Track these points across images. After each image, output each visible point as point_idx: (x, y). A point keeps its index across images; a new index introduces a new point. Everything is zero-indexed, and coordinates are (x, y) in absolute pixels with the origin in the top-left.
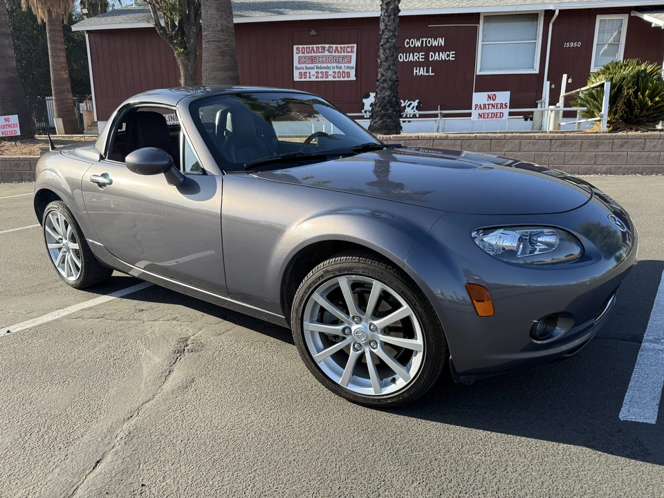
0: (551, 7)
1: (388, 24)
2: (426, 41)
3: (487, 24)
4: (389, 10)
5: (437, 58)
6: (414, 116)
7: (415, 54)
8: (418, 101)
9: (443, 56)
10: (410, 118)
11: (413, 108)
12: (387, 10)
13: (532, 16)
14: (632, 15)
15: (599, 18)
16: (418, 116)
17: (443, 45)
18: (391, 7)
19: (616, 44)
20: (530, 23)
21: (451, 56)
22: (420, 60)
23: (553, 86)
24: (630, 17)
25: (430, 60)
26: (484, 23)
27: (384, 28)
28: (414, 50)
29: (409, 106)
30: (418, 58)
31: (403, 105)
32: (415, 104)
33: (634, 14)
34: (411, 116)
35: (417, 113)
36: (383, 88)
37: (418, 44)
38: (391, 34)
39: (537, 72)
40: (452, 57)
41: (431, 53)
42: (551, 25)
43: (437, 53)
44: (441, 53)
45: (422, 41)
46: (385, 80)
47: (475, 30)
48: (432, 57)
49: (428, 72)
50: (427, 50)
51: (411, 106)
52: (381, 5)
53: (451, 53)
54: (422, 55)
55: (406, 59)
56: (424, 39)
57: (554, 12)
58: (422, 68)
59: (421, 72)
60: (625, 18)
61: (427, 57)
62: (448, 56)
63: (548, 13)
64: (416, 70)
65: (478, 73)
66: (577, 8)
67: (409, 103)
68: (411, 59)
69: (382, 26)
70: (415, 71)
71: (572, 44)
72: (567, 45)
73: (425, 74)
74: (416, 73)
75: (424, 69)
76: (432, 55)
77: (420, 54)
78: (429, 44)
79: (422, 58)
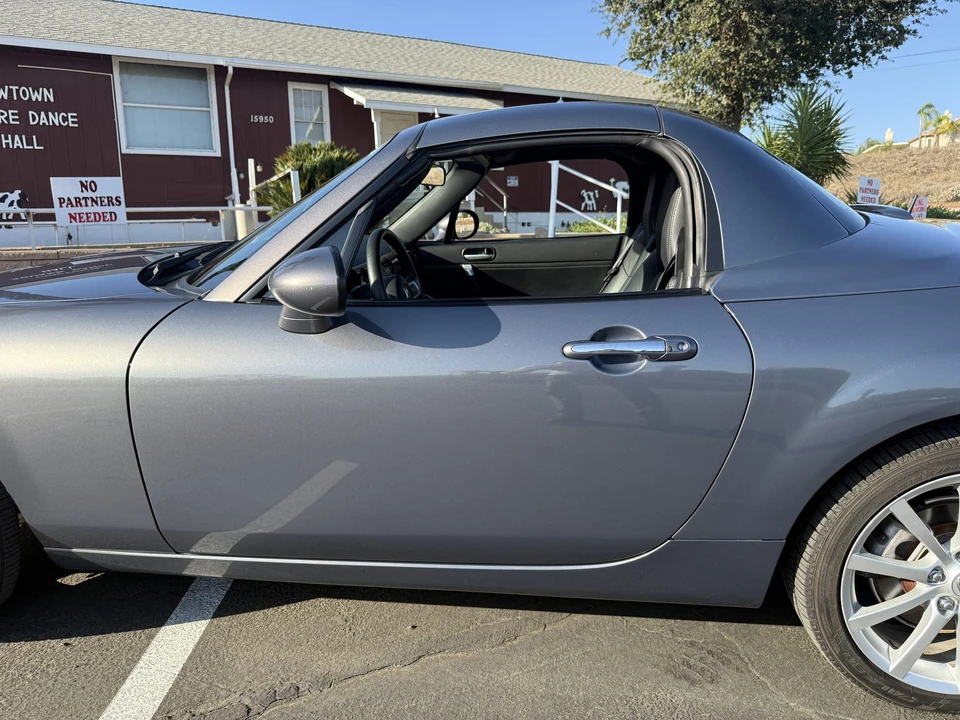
0: (221, 62)
2: (18, 91)
3: (126, 76)
5: (43, 120)
6: (17, 217)
8: (18, 192)
9: (55, 119)
10: (8, 220)
11: (11, 204)
13: (197, 72)
14: (332, 87)
15: (292, 86)
16: (23, 217)
17: (52, 100)
19: (319, 124)
20: (196, 82)
21: (70, 120)
22: (11, 122)
23: (242, 176)
24: (329, 89)
25: (32, 123)
26: (121, 73)
29: (3, 200)
30: (7, 118)
32: (15, 196)
33: (334, 86)
34: (10, 217)
35: (22, 211)
37: (3, 95)
39: (218, 154)
40: (73, 122)
41: (30, 113)
42: (227, 88)
43: (43, 114)
44: (50, 114)
45: (10, 91)
47: (108, 82)
48: (34, 119)
49: (30, 142)
50: (23, 107)
51: (8, 201)
53: (70, 115)
54: (13, 114)
56: (14, 88)
57: (225, 69)
58: (17, 137)
59: (18, 142)
60: (324, 90)
61: (23, 117)
62: (65, 119)
63: (220, 71)
64: (6, 138)
65: (124, 151)
66: (258, 68)
70: (4, 141)
71: (261, 119)
72: (255, 119)
73: (26, 147)
74: (7, 144)
75: (21, 139)
76: (33, 115)
77: (10, 112)
78: (25, 96)
79: (14, 120)
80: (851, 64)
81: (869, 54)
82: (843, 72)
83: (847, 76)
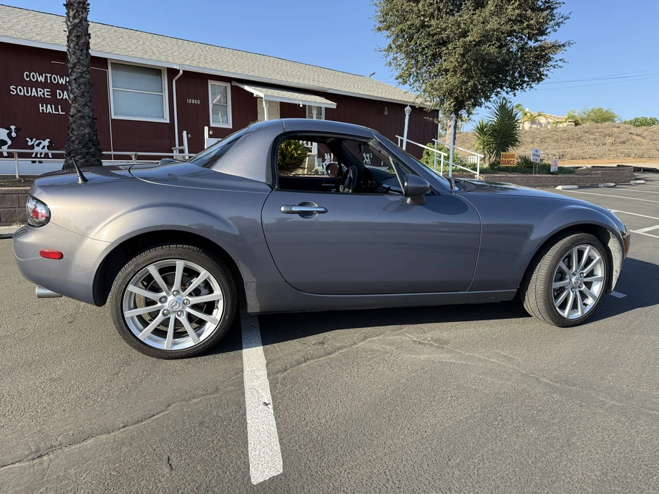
0: (176, 67)
1: (81, 58)
2: (51, 77)
3: (115, 72)
4: (80, 44)
5: (65, 96)
6: (46, 156)
7: (39, 89)
8: (48, 140)
11: (43, 148)
12: (78, 43)
13: (156, 71)
14: (233, 84)
15: (210, 83)
16: (50, 156)
18: (82, 41)
19: (225, 106)
20: (156, 77)
22: (46, 96)
23: (190, 136)
24: (232, 86)
25: (58, 97)
26: (112, 69)
27: (76, 61)
28: (37, 85)
29: (38, 145)
31: (30, 144)
32: (46, 143)
33: (235, 84)
34: (42, 156)
36: (82, 124)
37: (41, 79)
38: (85, 69)
39: (168, 121)
41: (58, 91)
42: (174, 82)
43: (65, 92)
45: (46, 77)
46: (83, 117)
47: (105, 74)
48: (60, 96)
50: (54, 87)
51: (41, 146)
52: (68, 36)
54: (47, 91)
55: (28, 93)
56: (49, 75)
57: (178, 71)
58: (49, 106)
59: (49, 109)
60: (228, 85)
61: (53, 94)
63: (172, 72)
64: (43, 106)
65: (113, 117)
67: (37, 142)
68: (34, 93)
69: (72, 59)
70: (41, 108)
71: (193, 101)
72: (190, 101)
73: (54, 112)
74: (43, 110)
75: (51, 107)
76: (59, 93)
77: (45, 90)
78: (55, 81)
79: (47, 95)
80: (515, 89)
81: (525, 85)
82: (511, 93)
83: (513, 95)
